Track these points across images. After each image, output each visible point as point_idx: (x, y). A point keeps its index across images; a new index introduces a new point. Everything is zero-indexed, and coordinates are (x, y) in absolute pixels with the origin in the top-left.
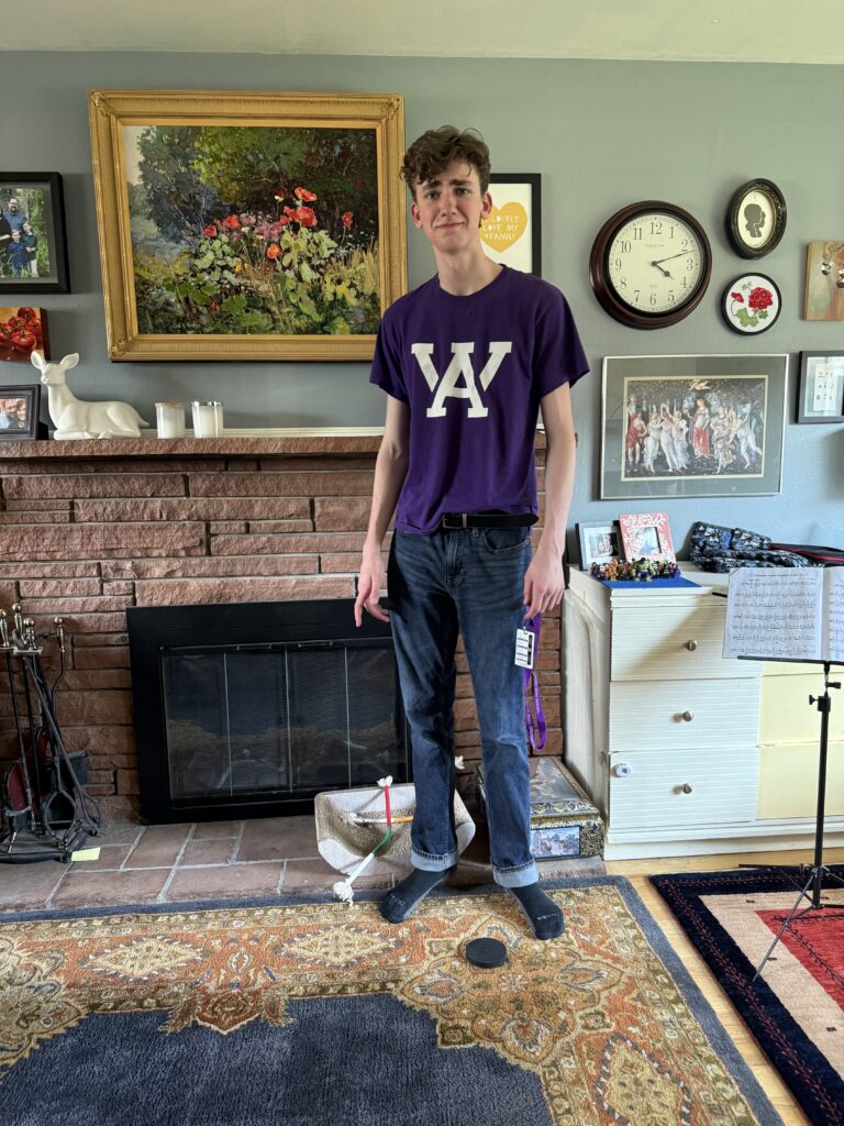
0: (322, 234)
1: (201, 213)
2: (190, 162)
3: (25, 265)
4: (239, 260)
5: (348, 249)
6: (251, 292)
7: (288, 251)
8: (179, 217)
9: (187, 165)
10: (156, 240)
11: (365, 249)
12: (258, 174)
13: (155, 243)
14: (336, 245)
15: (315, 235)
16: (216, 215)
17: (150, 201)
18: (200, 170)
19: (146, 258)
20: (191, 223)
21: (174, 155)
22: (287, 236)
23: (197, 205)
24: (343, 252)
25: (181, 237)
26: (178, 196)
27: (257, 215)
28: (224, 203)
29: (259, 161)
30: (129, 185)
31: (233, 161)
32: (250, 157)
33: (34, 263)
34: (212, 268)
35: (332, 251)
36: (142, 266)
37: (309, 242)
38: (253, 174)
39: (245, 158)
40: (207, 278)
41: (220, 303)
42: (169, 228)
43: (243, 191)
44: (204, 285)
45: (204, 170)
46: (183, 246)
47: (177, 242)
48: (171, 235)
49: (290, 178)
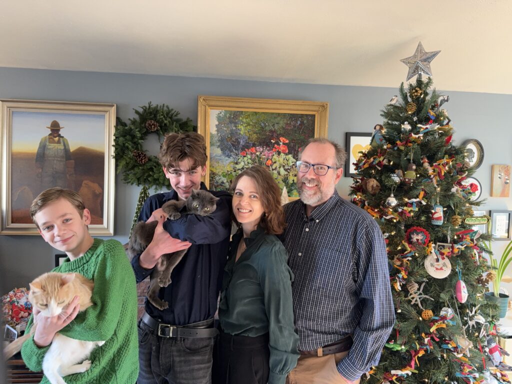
0: (290, 156)
1: (240, 146)
2: (237, 125)
7: (275, 162)
8: (230, 147)
9: (236, 127)
10: (220, 156)
12: (265, 131)
13: (219, 158)
15: (287, 156)
16: (246, 147)
17: (219, 141)
18: (241, 129)
19: (215, 163)
20: (235, 150)
21: (231, 122)
22: (275, 157)
23: (239, 143)
25: (231, 155)
26: (231, 139)
27: (263, 148)
28: (250, 142)
29: (266, 126)
30: (211, 134)
31: (255, 125)
32: (262, 124)
36: (213, 167)
37: (284, 159)
38: (263, 131)
39: (260, 124)
42: (226, 152)
43: (258, 138)
45: (243, 129)
46: (231, 159)
47: (229, 158)
48: (227, 154)
49: (278, 133)
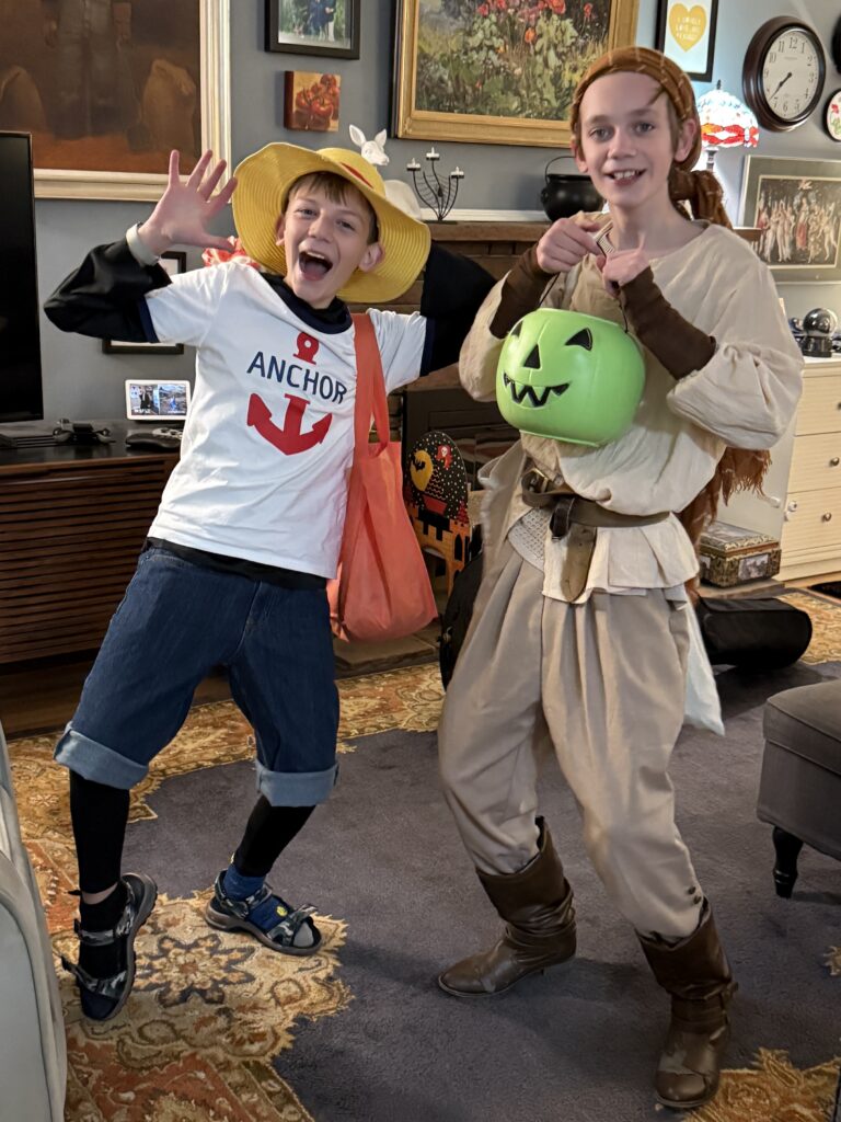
0: (568, 22)
3: (323, 27)
4: (502, 41)
5: (585, 39)
6: (508, 74)
7: (540, 36)
10: (439, 13)
11: (597, 40)
13: (437, 17)
14: (575, 33)
15: (563, 22)
19: (429, 31)
22: (542, 22)
24: (581, 41)
25: (459, 13)
33: (331, 25)
34: (480, 48)
35: (573, 40)
36: (423, 38)
37: (557, 30)
40: (476, 56)
41: (483, 83)
44: (473, 63)
46: (460, 23)
47: (456, 18)
48: (452, 10)
